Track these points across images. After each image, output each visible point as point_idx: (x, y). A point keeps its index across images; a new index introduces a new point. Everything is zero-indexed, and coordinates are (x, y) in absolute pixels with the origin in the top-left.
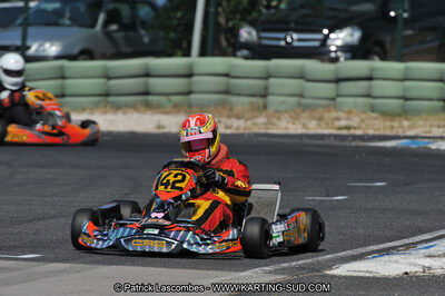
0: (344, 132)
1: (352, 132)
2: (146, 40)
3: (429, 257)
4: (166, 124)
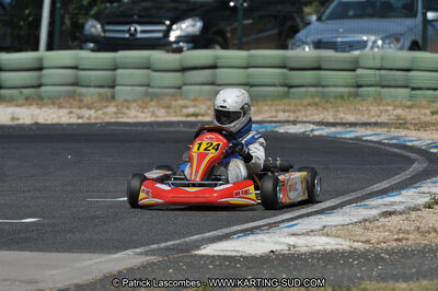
0: (193, 119)
1: (200, 118)
3: (293, 235)
4: (20, 116)
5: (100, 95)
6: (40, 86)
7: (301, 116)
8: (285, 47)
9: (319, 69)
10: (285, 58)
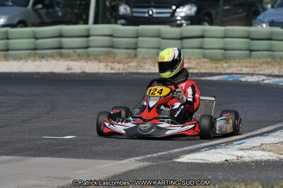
2: (60, 14)
3: (241, 150)
4: (73, 67)
5: (127, 54)
6: (88, 47)
7: (258, 71)
8: (250, 24)
9: (270, 39)
10: (249, 32)
